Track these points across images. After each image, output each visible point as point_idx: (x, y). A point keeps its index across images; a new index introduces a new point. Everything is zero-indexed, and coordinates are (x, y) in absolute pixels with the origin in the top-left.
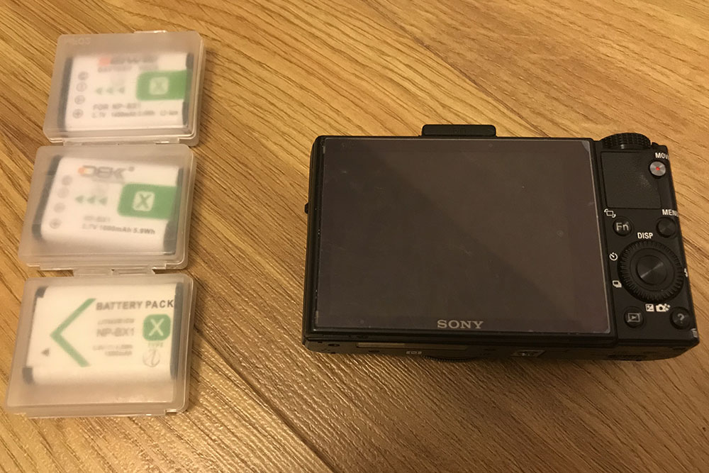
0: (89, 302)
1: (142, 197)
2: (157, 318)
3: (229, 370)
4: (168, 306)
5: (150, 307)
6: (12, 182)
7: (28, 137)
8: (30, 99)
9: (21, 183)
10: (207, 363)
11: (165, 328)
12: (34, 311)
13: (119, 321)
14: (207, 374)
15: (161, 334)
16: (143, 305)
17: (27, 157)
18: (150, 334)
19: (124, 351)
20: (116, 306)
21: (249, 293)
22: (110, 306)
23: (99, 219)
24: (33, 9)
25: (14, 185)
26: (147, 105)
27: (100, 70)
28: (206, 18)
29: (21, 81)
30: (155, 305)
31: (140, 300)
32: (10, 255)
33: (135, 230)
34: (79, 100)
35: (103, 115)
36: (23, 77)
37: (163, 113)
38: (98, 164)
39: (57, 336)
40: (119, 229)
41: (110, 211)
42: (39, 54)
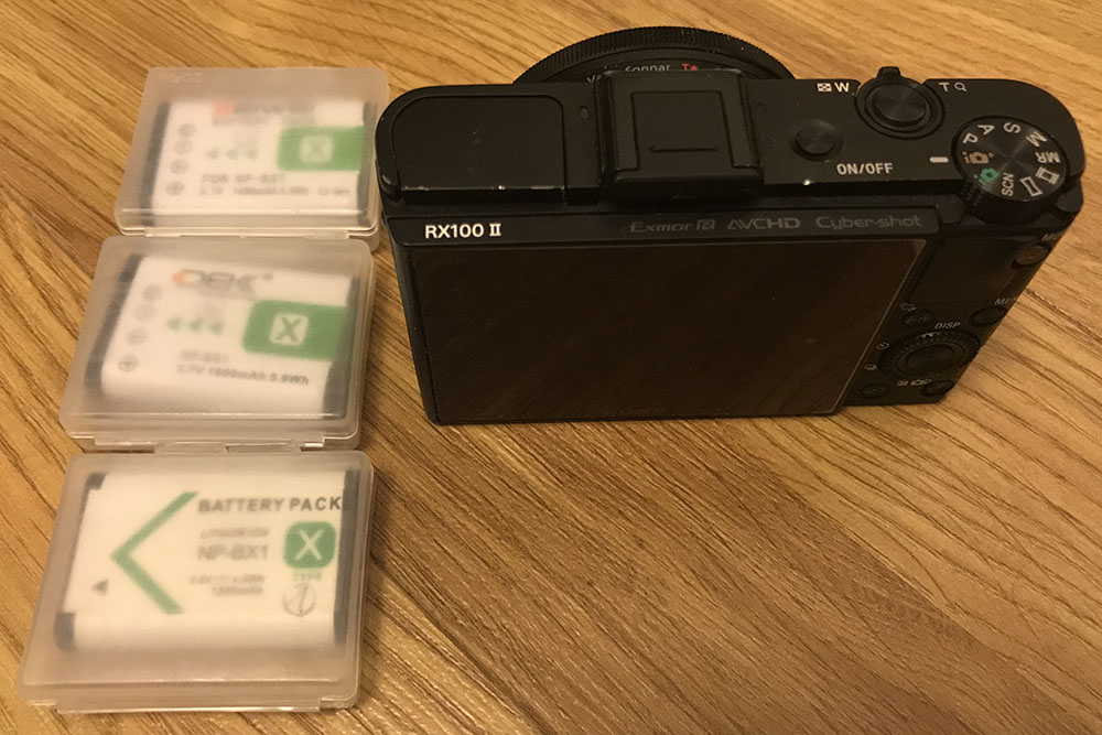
0: (184, 499)
1: (285, 322)
2: (311, 528)
3: (434, 633)
4: (331, 508)
5: (298, 508)
6: (48, 302)
7: (80, 231)
8: (87, 171)
9: (63, 304)
10: (393, 619)
11: (325, 546)
12: (82, 509)
13: (240, 532)
14: (392, 639)
15: (318, 556)
16: (286, 505)
17: (77, 262)
18: (299, 556)
19: (248, 585)
20: (235, 506)
21: (468, 495)
22: (224, 505)
23: (208, 357)
24: (100, 37)
25: (50, 307)
26: (294, 178)
27: (216, 122)
28: (389, 58)
29: (74, 144)
30: (307, 505)
31: (279, 496)
32: (36, 425)
33: (274, 377)
34: (178, 167)
35: (219, 191)
36: (77, 137)
37: (323, 192)
38: (209, 268)
39: (123, 557)
40: (243, 375)
41: (229, 344)
42: (106, 103)
